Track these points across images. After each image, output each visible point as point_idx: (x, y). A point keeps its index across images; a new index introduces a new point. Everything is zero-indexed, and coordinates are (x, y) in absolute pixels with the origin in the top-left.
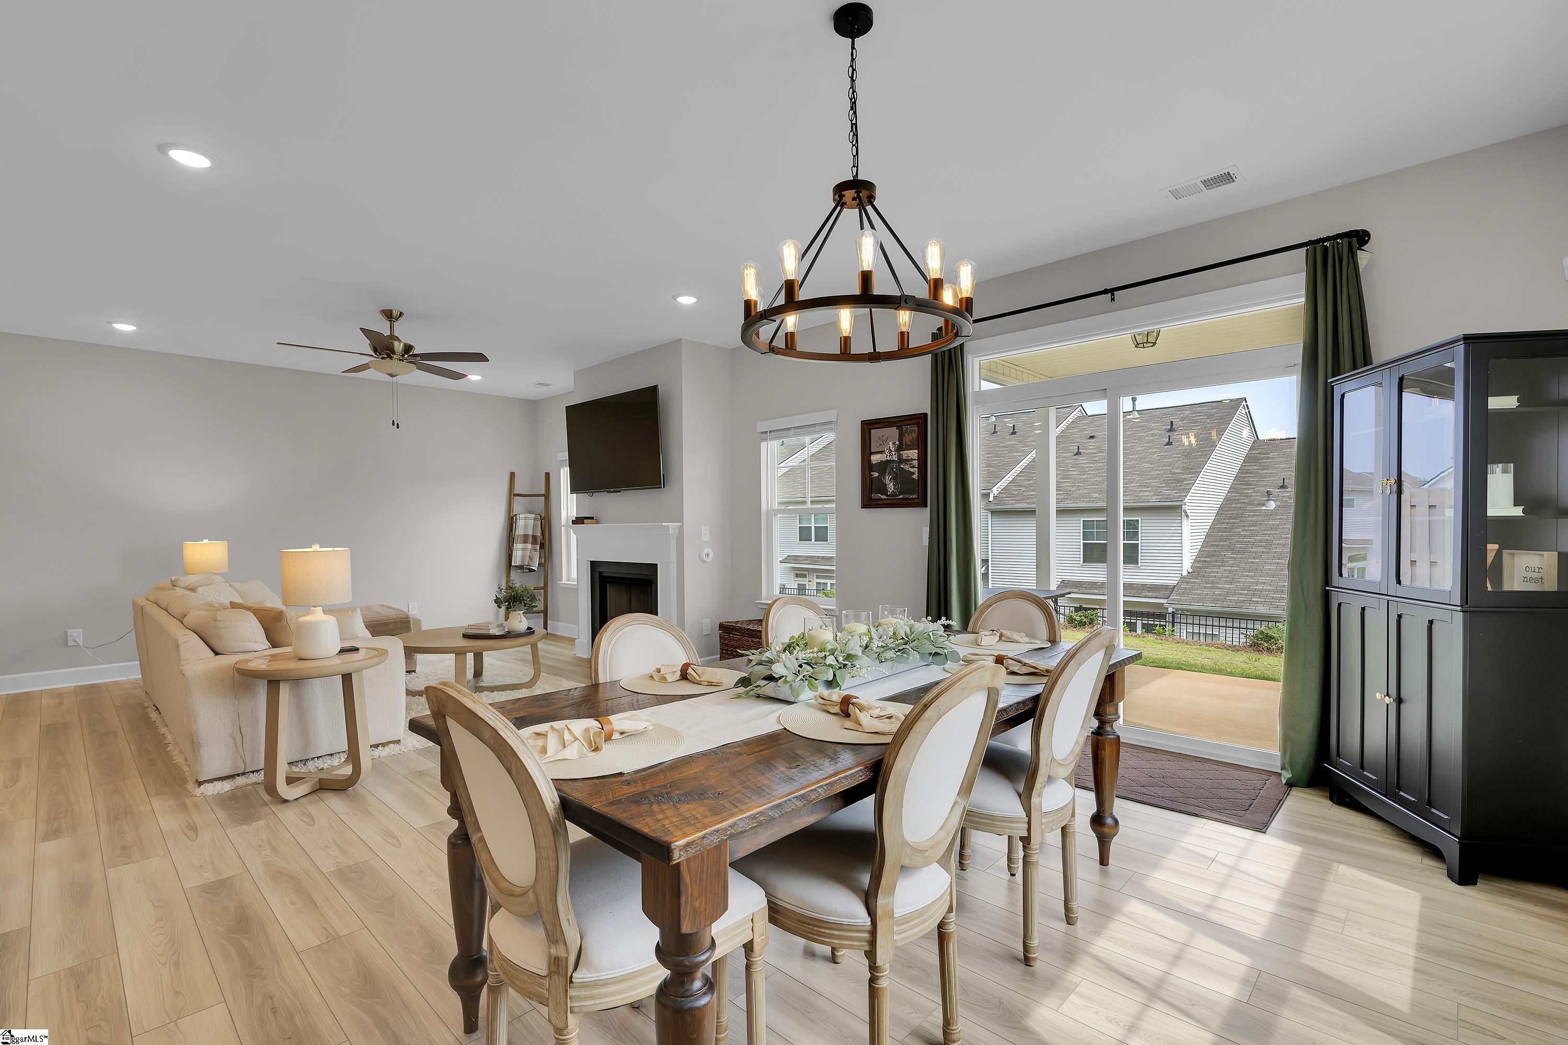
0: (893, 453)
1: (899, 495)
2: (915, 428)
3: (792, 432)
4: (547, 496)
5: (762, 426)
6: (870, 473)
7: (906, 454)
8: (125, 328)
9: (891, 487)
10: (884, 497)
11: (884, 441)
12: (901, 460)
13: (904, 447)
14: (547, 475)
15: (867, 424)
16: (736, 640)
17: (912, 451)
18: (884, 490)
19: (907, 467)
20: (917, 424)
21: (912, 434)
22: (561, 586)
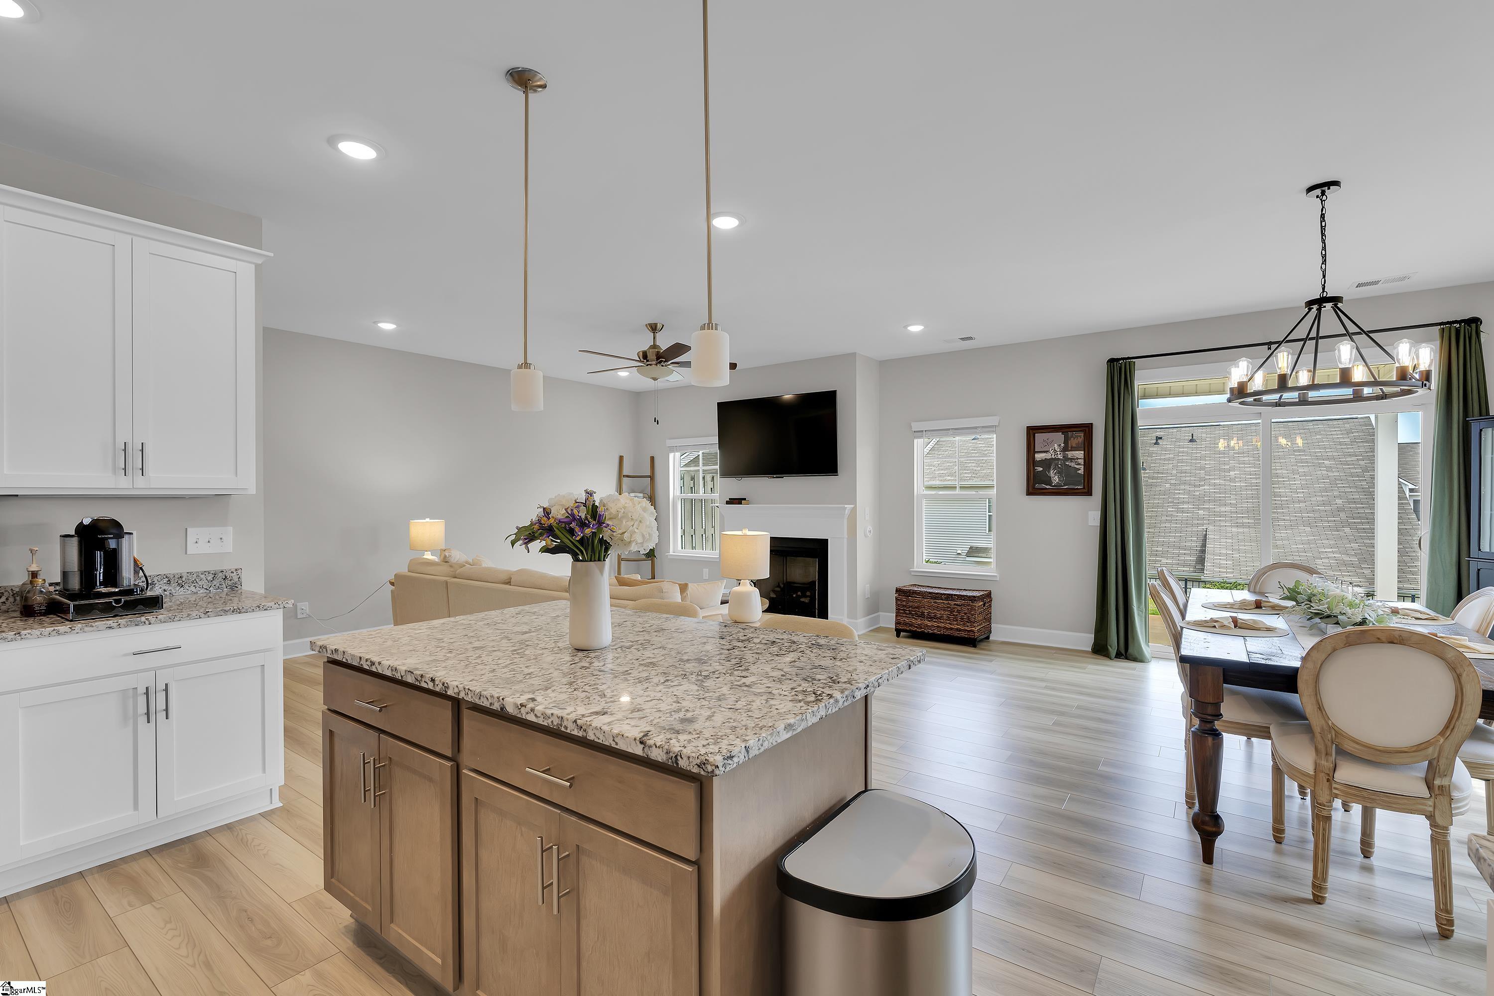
0: (1059, 453)
1: (1064, 486)
2: (1080, 434)
3: (951, 432)
4: (652, 477)
5: (916, 426)
6: (1034, 468)
7: (1070, 454)
8: (387, 326)
9: (1056, 479)
10: (1048, 487)
11: (1049, 443)
12: (1066, 458)
13: (1070, 449)
14: (652, 459)
15: (1031, 429)
16: (916, 602)
17: (1077, 452)
18: (1049, 482)
19: (1073, 464)
20: (1084, 431)
21: (1079, 438)
22: (669, 557)
